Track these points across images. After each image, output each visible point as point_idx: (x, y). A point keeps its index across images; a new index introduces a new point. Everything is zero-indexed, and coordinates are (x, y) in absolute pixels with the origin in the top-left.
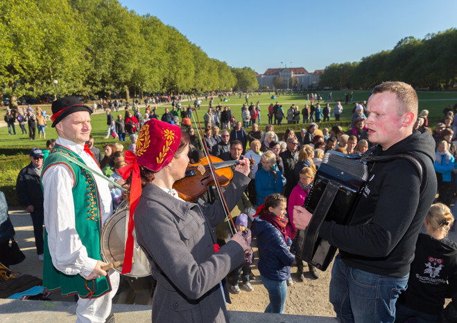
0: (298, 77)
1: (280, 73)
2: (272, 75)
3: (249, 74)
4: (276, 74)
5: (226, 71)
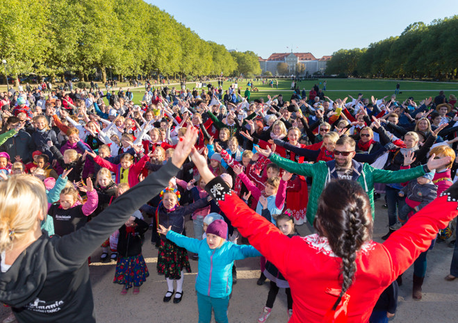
0: (305, 63)
1: (286, 58)
2: (277, 60)
3: (251, 58)
4: (281, 60)
5: (224, 55)
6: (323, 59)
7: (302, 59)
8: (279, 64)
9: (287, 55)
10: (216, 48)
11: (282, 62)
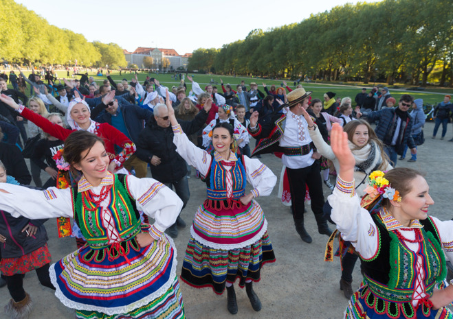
0: (169, 58)
1: (151, 53)
2: (143, 53)
3: (115, 50)
4: (147, 54)
5: (83, 44)
6: (186, 55)
7: (167, 55)
8: (145, 58)
9: (152, 50)
10: (72, 37)
11: (148, 56)
